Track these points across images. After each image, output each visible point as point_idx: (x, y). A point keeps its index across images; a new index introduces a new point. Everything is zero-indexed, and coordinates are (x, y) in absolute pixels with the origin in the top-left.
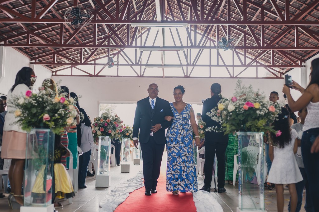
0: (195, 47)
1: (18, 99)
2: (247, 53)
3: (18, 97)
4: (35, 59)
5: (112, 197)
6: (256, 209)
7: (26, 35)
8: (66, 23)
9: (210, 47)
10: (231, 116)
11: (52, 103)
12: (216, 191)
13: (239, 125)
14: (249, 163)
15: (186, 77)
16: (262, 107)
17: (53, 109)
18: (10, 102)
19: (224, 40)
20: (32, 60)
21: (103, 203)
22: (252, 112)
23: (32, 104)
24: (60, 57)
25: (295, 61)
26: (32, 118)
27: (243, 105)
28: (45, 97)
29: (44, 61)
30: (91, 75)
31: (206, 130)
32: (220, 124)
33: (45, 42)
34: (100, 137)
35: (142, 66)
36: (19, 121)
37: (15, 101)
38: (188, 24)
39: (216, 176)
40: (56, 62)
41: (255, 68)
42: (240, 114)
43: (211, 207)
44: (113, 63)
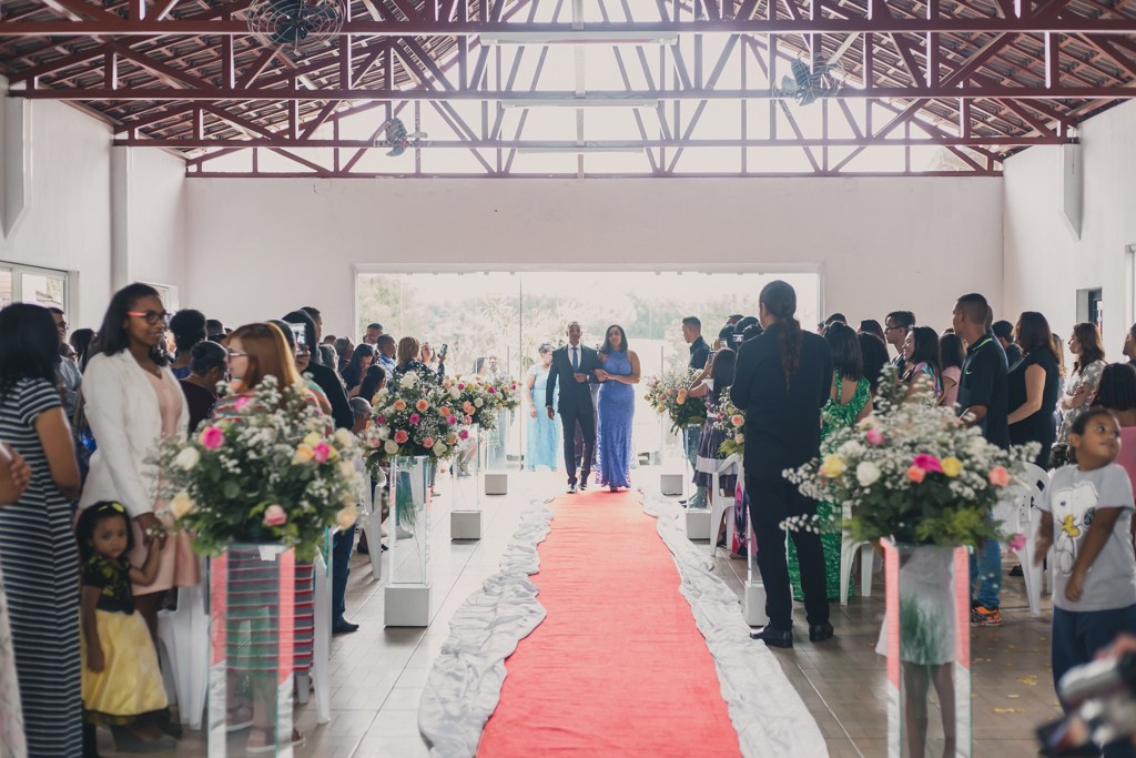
0: (697, 92)
1: (178, 451)
4: (130, 126)
5: (456, 684)
7: (104, 55)
9: (745, 91)
11: (287, 462)
15: (659, 174)
16: (967, 473)
17: (290, 480)
19: (801, 71)
20: (116, 132)
21: (431, 716)
22: (935, 487)
23: (224, 469)
25: (1039, 118)
26: (225, 515)
27: (908, 465)
30: (322, 173)
34: (395, 460)
35: (503, 148)
40: (202, 137)
42: (896, 494)
43: (786, 734)
44: (404, 140)
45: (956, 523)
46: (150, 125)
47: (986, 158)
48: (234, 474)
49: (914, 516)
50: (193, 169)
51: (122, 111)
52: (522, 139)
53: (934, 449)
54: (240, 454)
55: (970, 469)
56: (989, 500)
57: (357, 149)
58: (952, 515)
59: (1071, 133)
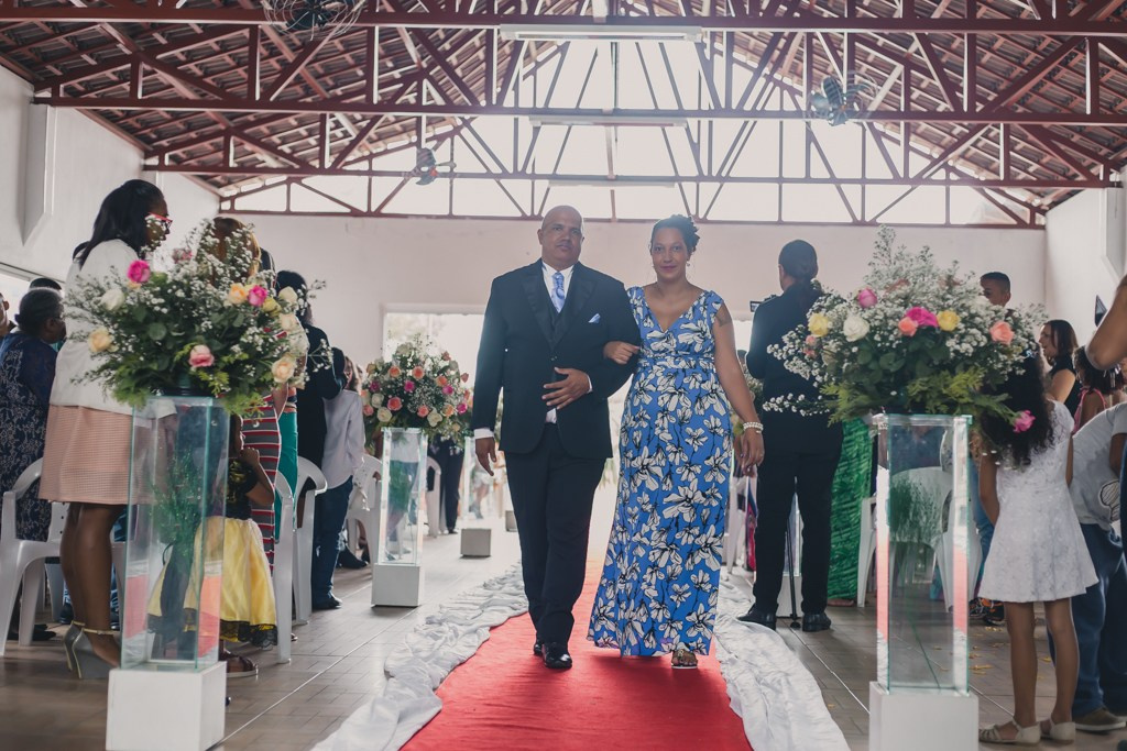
0: (727, 112)
1: (102, 292)
2: (913, 137)
3: (103, 284)
4: (160, 152)
5: (432, 641)
6: (939, 688)
7: (129, 65)
8: (269, 23)
9: (781, 114)
10: (853, 357)
11: (220, 306)
12: (795, 626)
13: (882, 389)
14: (914, 524)
16: (966, 328)
17: (223, 327)
18: (73, 302)
19: (833, 88)
20: (147, 155)
21: (401, 659)
22: (929, 344)
23: (150, 309)
24: (248, 147)
25: (1085, 164)
26: (149, 360)
27: (900, 318)
28: (198, 283)
29: (193, 162)
30: (355, 213)
31: (765, 407)
32: (815, 385)
33: (196, 91)
34: (388, 432)
35: (537, 182)
36: (105, 367)
37: (89, 298)
38: (704, 29)
39: (797, 573)
40: (232, 164)
41: (943, 188)
42: (886, 352)
43: (779, 682)
44: (433, 169)
45: (952, 386)
46: (178, 152)
47: (1028, 210)
48: (160, 312)
50: (226, 206)
51: (154, 136)
52: (558, 172)
53: (929, 301)
55: (968, 322)
57: (390, 191)
59: (1114, 177)
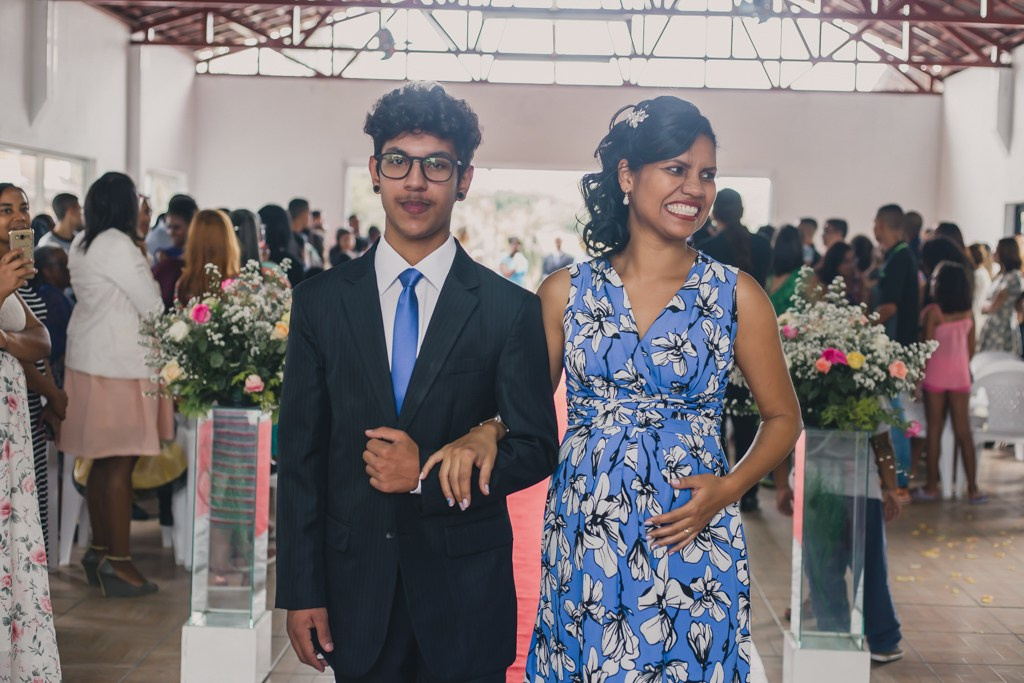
1: (170, 325)
4: (145, 27)
11: (267, 338)
15: (627, 86)
16: (869, 366)
17: (269, 354)
20: (134, 30)
22: (840, 378)
23: (211, 342)
25: (977, 44)
26: (210, 382)
27: (817, 359)
30: (319, 76)
40: (210, 38)
42: (806, 383)
46: (163, 27)
47: (928, 78)
48: (219, 345)
49: (820, 403)
50: (202, 68)
51: (138, 14)
53: (841, 344)
54: (225, 330)
55: (871, 362)
56: (888, 390)
57: (351, 54)
58: (855, 403)
